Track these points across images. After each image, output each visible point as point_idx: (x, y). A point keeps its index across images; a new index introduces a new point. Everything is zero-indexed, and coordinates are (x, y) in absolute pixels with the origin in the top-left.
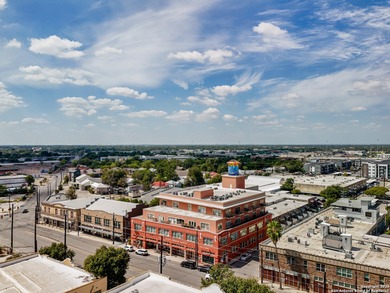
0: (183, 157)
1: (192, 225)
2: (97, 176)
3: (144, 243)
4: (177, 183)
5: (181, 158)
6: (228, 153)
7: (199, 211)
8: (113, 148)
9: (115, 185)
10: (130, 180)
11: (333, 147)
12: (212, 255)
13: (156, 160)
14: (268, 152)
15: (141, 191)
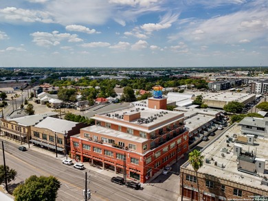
0: (121, 77)
1: (121, 145)
2: (55, 93)
3: (81, 158)
4: (115, 99)
5: (120, 78)
6: (154, 74)
7: (128, 132)
8: (72, 70)
9: (67, 100)
10: (79, 96)
11: (226, 68)
12: (138, 173)
13: (101, 80)
14: (182, 73)
15: (87, 106)
